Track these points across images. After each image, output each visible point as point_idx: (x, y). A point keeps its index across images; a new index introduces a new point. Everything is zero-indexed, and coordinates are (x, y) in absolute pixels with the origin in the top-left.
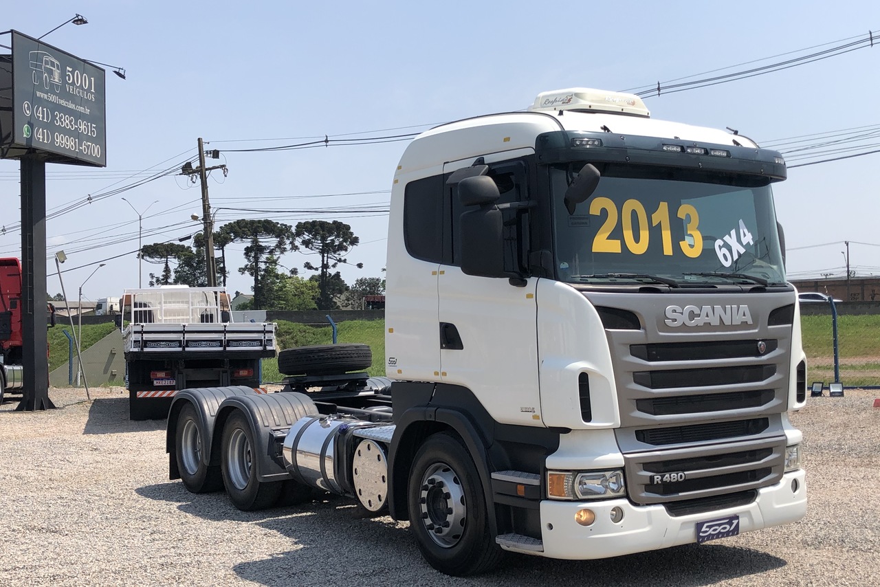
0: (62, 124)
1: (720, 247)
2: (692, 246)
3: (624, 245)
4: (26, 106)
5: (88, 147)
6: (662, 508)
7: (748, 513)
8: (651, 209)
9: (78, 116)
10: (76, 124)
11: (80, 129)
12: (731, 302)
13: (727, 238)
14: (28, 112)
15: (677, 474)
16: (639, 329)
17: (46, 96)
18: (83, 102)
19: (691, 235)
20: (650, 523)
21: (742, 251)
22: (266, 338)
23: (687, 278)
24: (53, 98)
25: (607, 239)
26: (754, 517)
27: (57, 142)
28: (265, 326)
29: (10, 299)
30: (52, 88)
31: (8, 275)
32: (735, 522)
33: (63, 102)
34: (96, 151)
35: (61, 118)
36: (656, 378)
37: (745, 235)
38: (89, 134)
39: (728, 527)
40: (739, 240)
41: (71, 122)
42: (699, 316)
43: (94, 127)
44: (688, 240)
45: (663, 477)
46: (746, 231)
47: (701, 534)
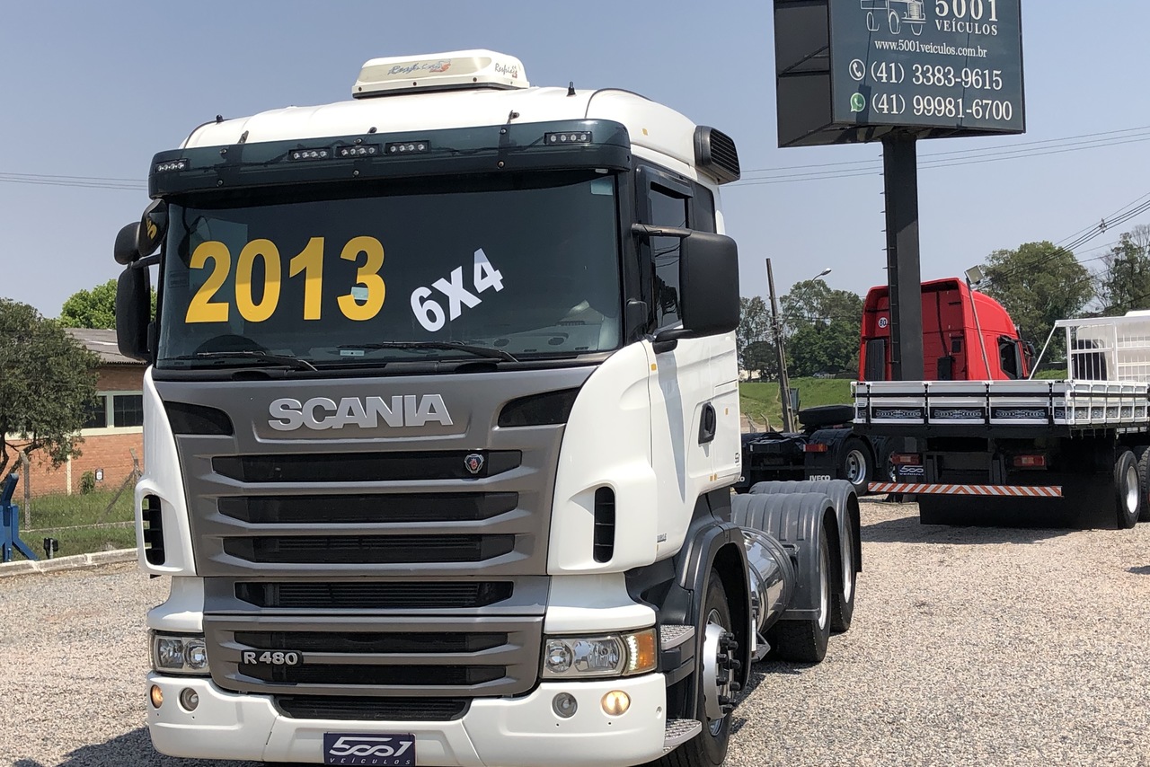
0: (928, 80)
1: (422, 300)
2: (361, 303)
3: (234, 310)
4: (855, 66)
5: (984, 107)
6: (266, 702)
7: (439, 734)
8: (288, 252)
9: (959, 63)
10: (957, 75)
11: (966, 83)
12: (403, 391)
13: (441, 285)
14: (859, 74)
15: (285, 654)
16: (230, 434)
17: (893, 45)
18: (970, 41)
19: (363, 285)
20: (240, 719)
21: (473, 301)
22: (1054, 405)
23: (345, 353)
24: (908, 46)
25: (209, 302)
26: (451, 744)
27: (918, 110)
28: (1051, 385)
29: (952, 338)
30: (907, 31)
31: (950, 304)
32: (406, 745)
33: (930, 48)
34: (1003, 111)
35: (924, 73)
36: (255, 508)
37: (484, 275)
38: (987, 87)
39: (390, 751)
40: (468, 284)
41: (945, 76)
42: (333, 413)
43: (996, 75)
44: (357, 293)
45: (258, 655)
46: (488, 267)
47: (332, 752)
